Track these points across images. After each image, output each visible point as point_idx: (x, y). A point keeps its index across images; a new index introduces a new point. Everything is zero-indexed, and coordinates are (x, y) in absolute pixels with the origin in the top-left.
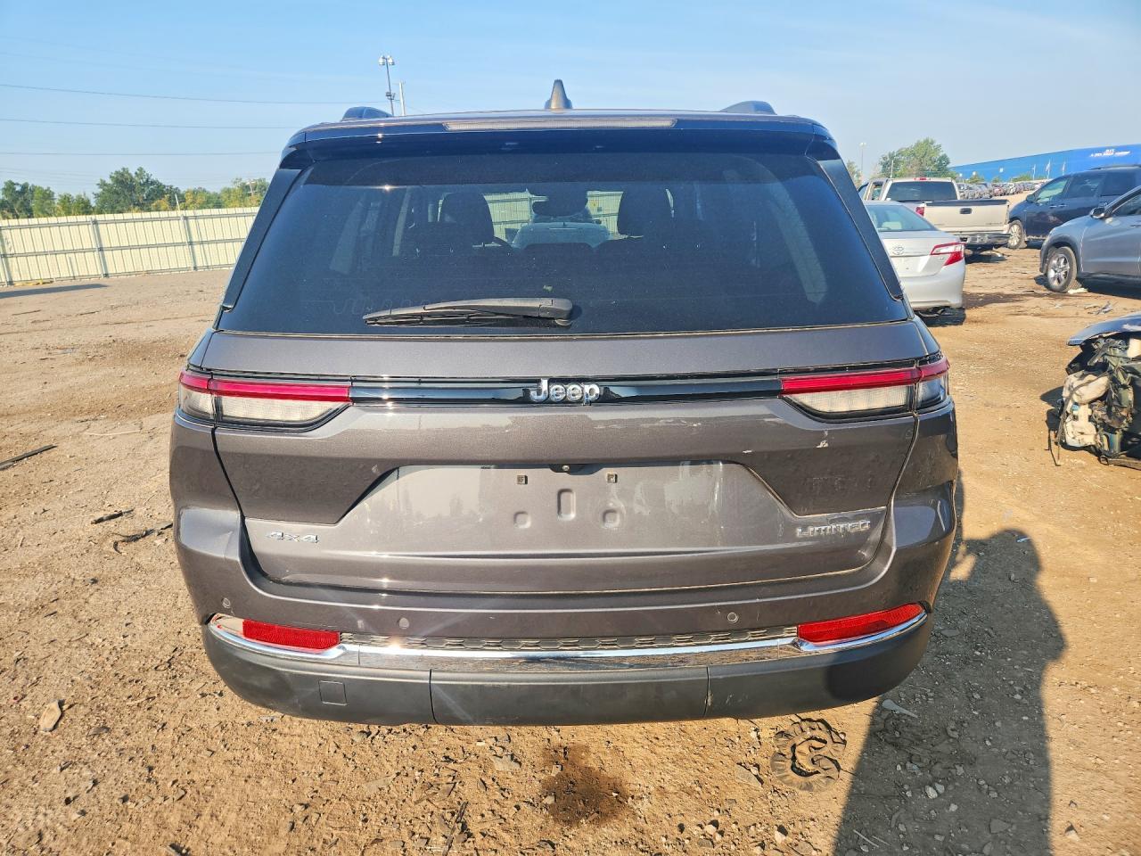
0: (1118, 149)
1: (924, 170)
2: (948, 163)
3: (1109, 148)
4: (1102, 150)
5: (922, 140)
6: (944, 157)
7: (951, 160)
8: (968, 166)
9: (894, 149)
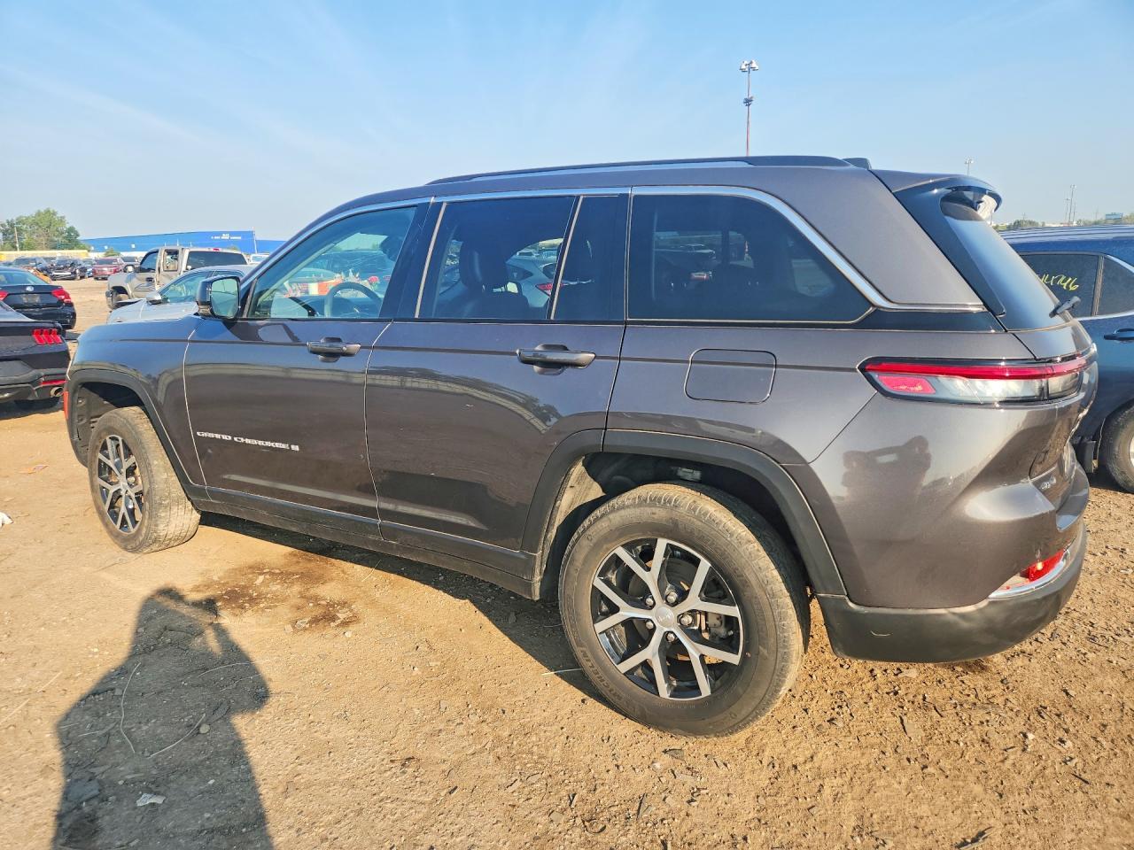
0: (232, 234)
1: (52, 241)
2: (78, 235)
3: (226, 233)
4: (220, 234)
5: (42, 211)
6: (71, 230)
7: (80, 232)
8: (98, 240)
9: (13, 217)
